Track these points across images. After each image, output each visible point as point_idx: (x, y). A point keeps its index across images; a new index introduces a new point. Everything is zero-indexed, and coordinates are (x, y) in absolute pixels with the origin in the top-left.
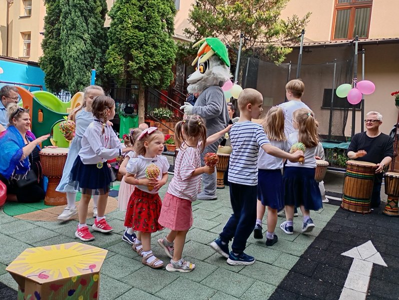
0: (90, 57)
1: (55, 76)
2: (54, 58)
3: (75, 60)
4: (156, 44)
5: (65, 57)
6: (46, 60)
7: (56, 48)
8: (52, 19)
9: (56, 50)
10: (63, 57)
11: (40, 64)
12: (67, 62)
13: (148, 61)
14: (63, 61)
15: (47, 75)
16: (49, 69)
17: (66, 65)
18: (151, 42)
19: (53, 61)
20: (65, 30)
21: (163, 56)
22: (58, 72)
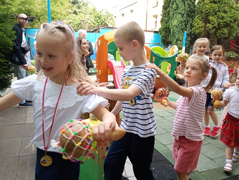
0: (185, 24)
1: (166, 37)
2: (166, 28)
3: (177, 27)
4: (226, 10)
5: (171, 26)
6: (162, 29)
7: (167, 22)
8: (166, 6)
9: (167, 23)
10: (170, 27)
11: (159, 32)
12: (172, 29)
13: (220, 22)
14: (170, 29)
15: (162, 37)
16: (163, 34)
17: (171, 31)
18: (222, 10)
19: (165, 29)
20: (172, 11)
21: (231, 17)
22: (167, 35)
